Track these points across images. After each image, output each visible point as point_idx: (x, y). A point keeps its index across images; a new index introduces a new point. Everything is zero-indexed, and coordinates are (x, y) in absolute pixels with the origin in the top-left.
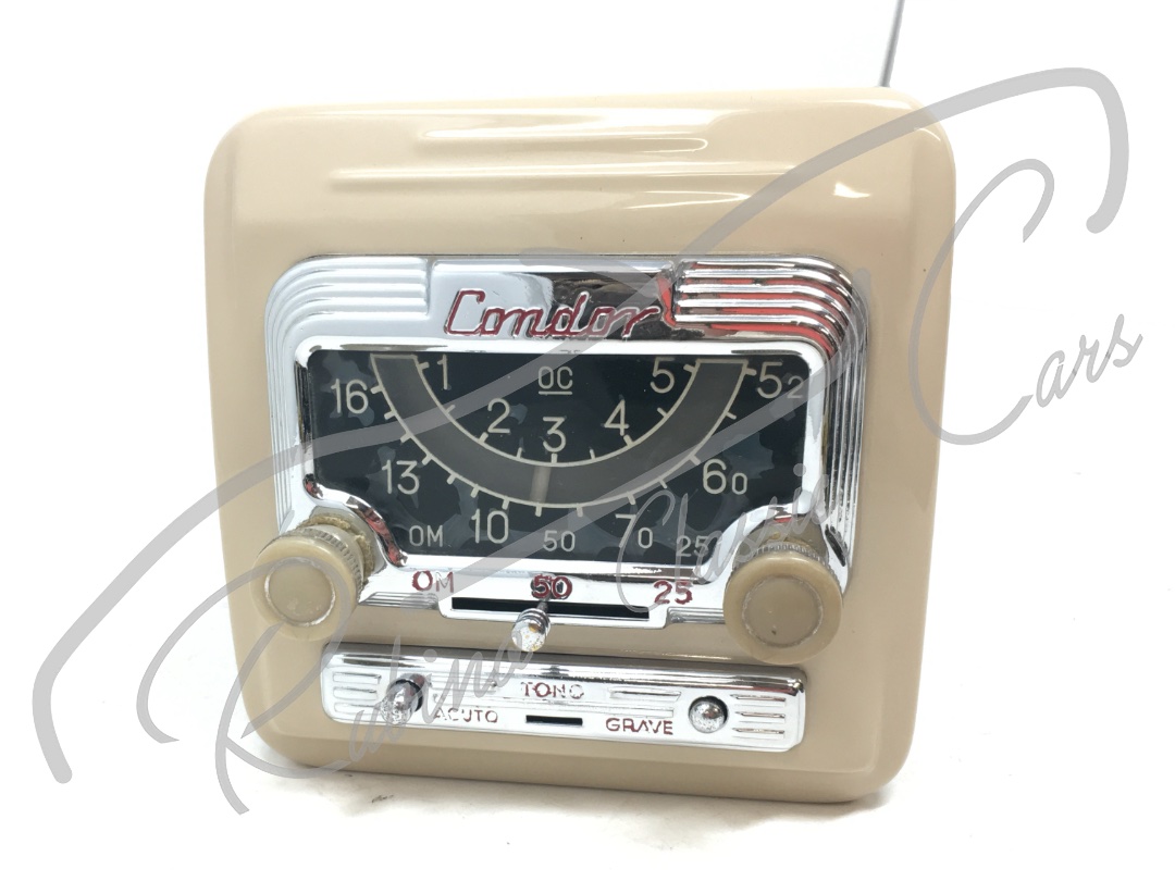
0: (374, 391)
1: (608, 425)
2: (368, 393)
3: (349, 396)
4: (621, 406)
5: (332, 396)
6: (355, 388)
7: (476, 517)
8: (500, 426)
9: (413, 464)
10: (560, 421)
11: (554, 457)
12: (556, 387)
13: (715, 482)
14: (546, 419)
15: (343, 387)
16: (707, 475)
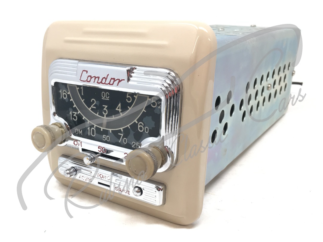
0: (68, 93)
1: (117, 109)
2: (67, 94)
3: (63, 94)
4: (120, 105)
5: (60, 93)
6: (65, 92)
7: (89, 129)
8: (93, 106)
9: (76, 113)
10: (106, 106)
11: (105, 116)
12: (105, 98)
13: (141, 128)
14: (103, 106)
15: (62, 91)
16: (139, 126)
